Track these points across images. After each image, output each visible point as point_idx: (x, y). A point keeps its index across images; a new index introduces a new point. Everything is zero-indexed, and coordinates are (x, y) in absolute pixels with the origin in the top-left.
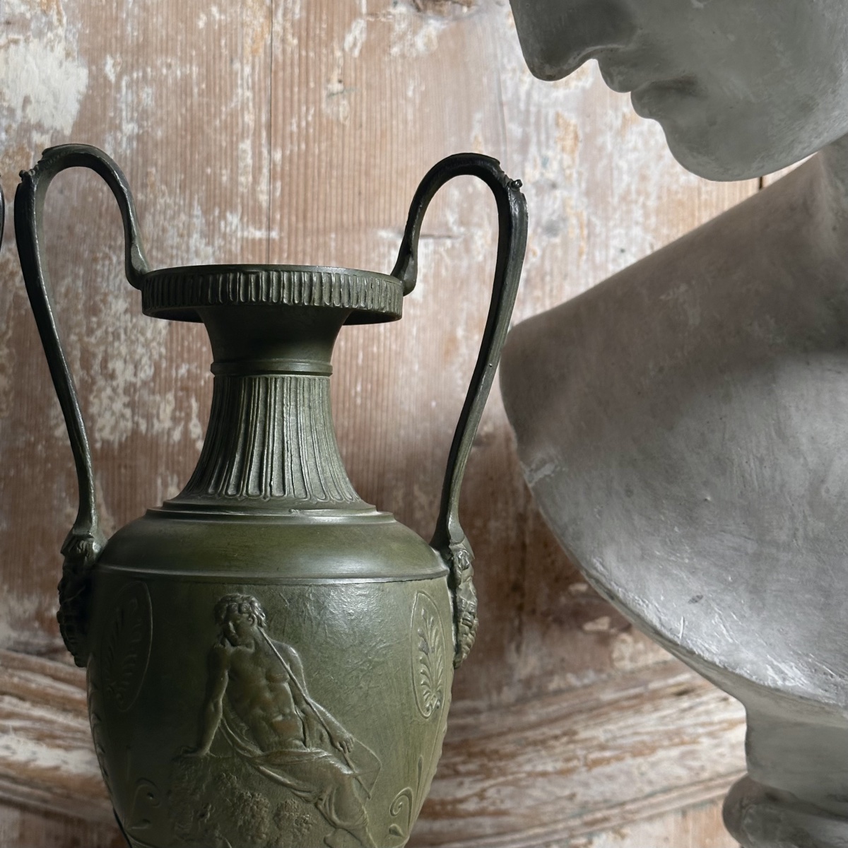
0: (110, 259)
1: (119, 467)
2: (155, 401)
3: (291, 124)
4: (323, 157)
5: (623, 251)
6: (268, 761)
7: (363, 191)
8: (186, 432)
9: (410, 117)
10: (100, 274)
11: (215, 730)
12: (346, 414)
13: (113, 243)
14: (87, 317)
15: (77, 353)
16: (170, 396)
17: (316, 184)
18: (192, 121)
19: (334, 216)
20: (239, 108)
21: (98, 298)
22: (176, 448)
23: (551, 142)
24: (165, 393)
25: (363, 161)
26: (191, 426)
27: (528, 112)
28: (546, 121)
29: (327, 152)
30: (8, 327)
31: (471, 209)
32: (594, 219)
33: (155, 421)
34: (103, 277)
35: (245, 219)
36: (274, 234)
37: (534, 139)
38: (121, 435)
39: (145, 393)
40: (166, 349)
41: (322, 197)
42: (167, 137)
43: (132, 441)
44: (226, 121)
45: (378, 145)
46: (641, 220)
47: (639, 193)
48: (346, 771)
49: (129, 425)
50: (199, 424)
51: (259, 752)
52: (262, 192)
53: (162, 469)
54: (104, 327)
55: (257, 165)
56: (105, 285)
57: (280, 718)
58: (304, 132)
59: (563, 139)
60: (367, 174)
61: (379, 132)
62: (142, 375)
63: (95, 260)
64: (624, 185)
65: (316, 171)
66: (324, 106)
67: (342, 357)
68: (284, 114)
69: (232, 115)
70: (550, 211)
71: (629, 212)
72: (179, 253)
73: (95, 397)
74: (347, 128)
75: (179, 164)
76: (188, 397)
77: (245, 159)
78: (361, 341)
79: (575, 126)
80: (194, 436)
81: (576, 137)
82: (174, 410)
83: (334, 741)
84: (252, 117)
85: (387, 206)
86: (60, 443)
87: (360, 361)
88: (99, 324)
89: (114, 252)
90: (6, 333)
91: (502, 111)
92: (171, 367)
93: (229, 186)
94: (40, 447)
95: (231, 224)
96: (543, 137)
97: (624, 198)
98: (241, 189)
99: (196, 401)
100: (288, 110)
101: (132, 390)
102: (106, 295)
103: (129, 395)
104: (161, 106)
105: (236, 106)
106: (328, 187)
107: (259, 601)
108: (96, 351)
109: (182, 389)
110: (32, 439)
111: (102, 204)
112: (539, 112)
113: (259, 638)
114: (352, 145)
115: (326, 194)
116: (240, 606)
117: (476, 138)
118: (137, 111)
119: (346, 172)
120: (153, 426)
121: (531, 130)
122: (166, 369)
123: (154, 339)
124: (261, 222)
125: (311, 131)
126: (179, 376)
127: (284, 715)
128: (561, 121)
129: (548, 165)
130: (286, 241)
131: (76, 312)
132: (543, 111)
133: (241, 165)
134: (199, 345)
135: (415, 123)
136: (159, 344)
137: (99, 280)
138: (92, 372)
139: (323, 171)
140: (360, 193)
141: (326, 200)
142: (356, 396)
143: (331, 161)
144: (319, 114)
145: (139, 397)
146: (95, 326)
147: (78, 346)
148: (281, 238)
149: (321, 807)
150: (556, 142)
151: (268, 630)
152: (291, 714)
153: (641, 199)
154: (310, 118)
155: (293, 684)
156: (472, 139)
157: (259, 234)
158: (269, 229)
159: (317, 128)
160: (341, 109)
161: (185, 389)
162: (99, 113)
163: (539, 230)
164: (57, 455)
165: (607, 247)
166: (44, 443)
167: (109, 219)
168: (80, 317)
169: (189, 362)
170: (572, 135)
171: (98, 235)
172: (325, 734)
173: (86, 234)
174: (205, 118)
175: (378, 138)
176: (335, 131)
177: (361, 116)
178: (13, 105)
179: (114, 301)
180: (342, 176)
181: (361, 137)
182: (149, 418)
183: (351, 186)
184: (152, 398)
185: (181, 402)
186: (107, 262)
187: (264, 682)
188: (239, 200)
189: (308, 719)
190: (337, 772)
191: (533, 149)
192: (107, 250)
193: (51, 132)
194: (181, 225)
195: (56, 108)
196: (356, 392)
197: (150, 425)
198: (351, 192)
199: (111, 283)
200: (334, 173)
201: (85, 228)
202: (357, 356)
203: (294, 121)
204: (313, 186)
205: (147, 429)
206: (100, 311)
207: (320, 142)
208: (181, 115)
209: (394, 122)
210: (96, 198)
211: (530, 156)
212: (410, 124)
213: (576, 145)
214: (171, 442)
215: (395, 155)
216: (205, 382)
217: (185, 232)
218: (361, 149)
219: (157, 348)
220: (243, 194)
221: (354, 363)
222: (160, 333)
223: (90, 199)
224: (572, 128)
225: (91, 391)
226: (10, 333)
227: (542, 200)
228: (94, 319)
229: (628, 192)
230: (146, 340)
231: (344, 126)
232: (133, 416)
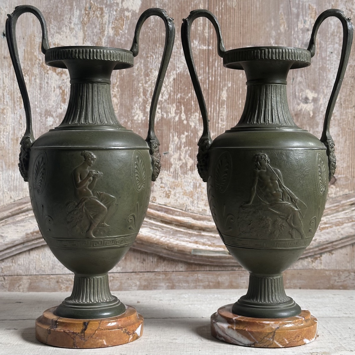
0: (153, 57)
1: (157, 130)
2: (169, 107)
3: (216, 9)
4: (227, 20)
5: (332, 53)
7: (241, 32)
8: (180, 118)
9: (258, 6)
10: (149, 62)
11: (254, 197)
12: (236, 110)
13: (154, 51)
14: (145, 77)
15: (142, 90)
16: (174, 105)
17: (225, 29)
18: (181, 8)
19: (231, 41)
20: (198, 3)
21: (149, 70)
22: (177, 123)
23: (307, 15)
24: (172, 104)
25: (242, 22)
26: (182, 115)
27: (299, 4)
28: (305, 7)
29: (229, 18)
30: (117, 81)
31: (279, 38)
32: (322, 41)
33: (169, 114)
34: (150, 63)
35: (200, 42)
36: (210, 48)
37: (301, 14)
38: (157, 119)
39: (165, 104)
40: (173, 88)
41: (227, 34)
42: (172, 13)
43: (161, 121)
44: (193, 7)
45: (247, 16)
46: (338, 42)
47: (337, 32)
48: (296, 209)
49: (160, 115)
50: (185, 115)
51: (268, 203)
52: (206, 32)
53: (172, 131)
54: (151, 81)
55: (204, 23)
56: (151, 66)
57: (275, 192)
58: (221, 11)
59: (311, 14)
60: (243, 26)
61: (247, 11)
62: (164, 98)
63: (148, 57)
64: (332, 30)
65: (225, 25)
66: (227, 2)
67: (234, 91)
68: (214, 5)
69: (195, 5)
70: (307, 39)
71: (334, 39)
72: (177, 54)
73: (148, 105)
74: (236, 10)
75: (177, 23)
76: (181, 105)
77: (200, 21)
78: (241, 85)
79: (315, 9)
80: (183, 119)
81: (316, 13)
82: (176, 110)
83: (292, 200)
84: (203, 6)
85: (250, 37)
86: (136, 122)
87: (241, 92)
88: (149, 80)
89: (154, 54)
90: (117, 83)
91: (290, 4)
92: (174, 95)
93: (194, 30)
94: (129, 123)
95: (195, 44)
96: (304, 13)
97: (332, 34)
98: (198, 32)
99: (183, 106)
100: (215, 3)
101: (161, 103)
102: (151, 69)
103: (160, 105)
104: (171, 2)
105: (197, 2)
106: (229, 31)
107: (267, 155)
108: (148, 89)
109: (178, 102)
110: (126, 120)
111: (150, 37)
112: (303, 4)
113: (268, 167)
114: (238, 16)
115: (228, 33)
116: (261, 157)
117: (281, 13)
118: (162, 4)
119: (235, 26)
120: (168, 116)
121: (300, 10)
122: (173, 95)
123: (168, 85)
124: (206, 43)
125: (223, 11)
126: (177, 98)
127: (276, 191)
128: (310, 7)
129: (306, 23)
130: (214, 50)
131: (141, 76)
132: (304, 4)
133: (199, 23)
134: (184, 87)
135: (259, 8)
136: (170, 87)
137: (149, 64)
138: (147, 97)
139: (227, 25)
140: (240, 33)
141: (228, 36)
142: (239, 105)
143: (230, 21)
144: (226, 5)
145: (164, 106)
146: (148, 80)
147: (142, 88)
148: (213, 49)
149: (288, 221)
150: (309, 15)
151: (271, 164)
152: (278, 191)
153: (338, 35)
154: (223, 6)
155: (279, 181)
156: (279, 14)
157: (205, 48)
158: (209, 46)
159: (225, 10)
160: (234, 3)
161: (180, 102)
162: (149, 5)
163: (303, 45)
164: (135, 126)
165: (326, 51)
166: (130, 122)
167: (152, 42)
168: (143, 77)
169: (181, 93)
170: (314, 12)
171: (148, 48)
172: (289, 197)
173: (144, 48)
174: (186, 6)
175: (247, 13)
176: (232, 11)
177: (241, 6)
178: (118, 2)
179: (154, 72)
180: (234, 27)
181: (241, 13)
182: (167, 113)
183: (237, 30)
184: (168, 105)
185: (178, 107)
186: (152, 58)
187: (269, 181)
188: (198, 36)
189: (284, 193)
190: (293, 210)
191: (301, 17)
192: (152, 53)
193: (132, 11)
194: (177, 45)
195: (133, 3)
196: (239, 103)
197: (168, 115)
198: (237, 32)
199: (153, 65)
200: (231, 26)
201: (144, 46)
202: (240, 91)
203: (217, 7)
204: (224, 30)
205: (166, 117)
206: (150, 75)
207: (226, 15)
208: (177, 5)
209: (252, 8)
210: (148, 35)
211: (300, 19)
212: (258, 8)
213: (316, 15)
214: (175, 121)
215: (252, 19)
216: (186, 100)
217: (179, 47)
218: (241, 17)
219: (170, 88)
220: (199, 33)
221: (239, 93)
222: (171, 82)
223: (146, 35)
224: (314, 10)
225: (147, 104)
226: (118, 83)
227: (304, 35)
228: (147, 78)
229: (334, 32)
230: (166, 85)
231: (235, 9)
232: (161, 112)
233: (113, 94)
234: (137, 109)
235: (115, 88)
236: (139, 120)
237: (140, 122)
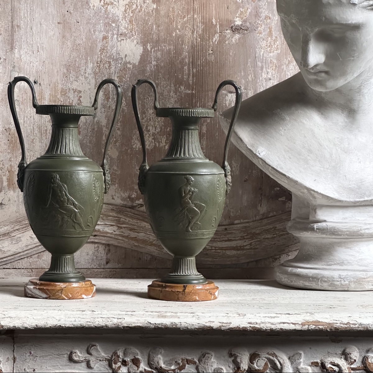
1: (151, 156)
3: (198, 62)
4: (207, 71)
6: (60, 208)
9: (231, 60)
10: (146, 103)
11: (49, 201)
12: (213, 141)
16: (165, 136)
19: (210, 87)
20: (184, 57)
24: (163, 136)
28: (268, 62)
29: (208, 69)
35: (186, 88)
36: (194, 92)
37: (265, 67)
38: (151, 147)
39: (158, 136)
40: (164, 123)
42: (164, 65)
43: (154, 149)
44: (181, 61)
45: (222, 68)
48: (76, 211)
49: (154, 144)
51: (58, 206)
52: (190, 80)
54: (147, 117)
55: (189, 73)
56: (147, 106)
57: (62, 199)
58: (202, 64)
61: (222, 64)
62: (157, 131)
63: (144, 99)
66: (207, 57)
67: (212, 126)
69: (182, 59)
76: (170, 137)
77: (186, 71)
78: (218, 121)
79: (276, 63)
82: (166, 140)
83: (74, 204)
86: (135, 149)
90: (120, 119)
92: (165, 128)
93: (181, 79)
95: (182, 89)
100: (198, 58)
102: (147, 108)
103: (154, 136)
107: (58, 175)
108: (145, 124)
109: (168, 134)
110: (127, 148)
112: (266, 59)
113: (58, 183)
114: (215, 68)
116: (54, 176)
118: (156, 58)
119: (213, 75)
121: (264, 64)
124: (190, 88)
125: (204, 64)
126: (167, 131)
129: (268, 74)
130: (197, 94)
133: (185, 73)
143: (209, 72)
145: (156, 137)
149: (71, 218)
151: (60, 181)
152: (65, 198)
155: (65, 192)
157: (189, 92)
158: (192, 90)
159: (206, 63)
160: (212, 58)
162: (146, 59)
164: (134, 153)
166: (130, 149)
170: (275, 66)
172: (72, 202)
174: (175, 60)
175: (222, 66)
176: (211, 64)
177: (218, 60)
179: (149, 110)
181: (218, 65)
182: (159, 142)
183: (215, 79)
184: (160, 137)
186: (148, 99)
187: (59, 192)
188: (184, 82)
189: (68, 199)
191: (264, 69)
192: (148, 96)
193: (132, 64)
194: (168, 89)
196: (216, 135)
197: (159, 144)
202: (217, 125)
206: (146, 113)
207: (206, 67)
209: (227, 62)
214: (165, 149)
217: (169, 91)
218: (217, 69)
220: (185, 80)
227: (267, 83)
231: (213, 62)
232: (155, 142)
233: (117, 127)
234: (135, 139)
235: (119, 123)
236: (137, 148)
237: (137, 149)
